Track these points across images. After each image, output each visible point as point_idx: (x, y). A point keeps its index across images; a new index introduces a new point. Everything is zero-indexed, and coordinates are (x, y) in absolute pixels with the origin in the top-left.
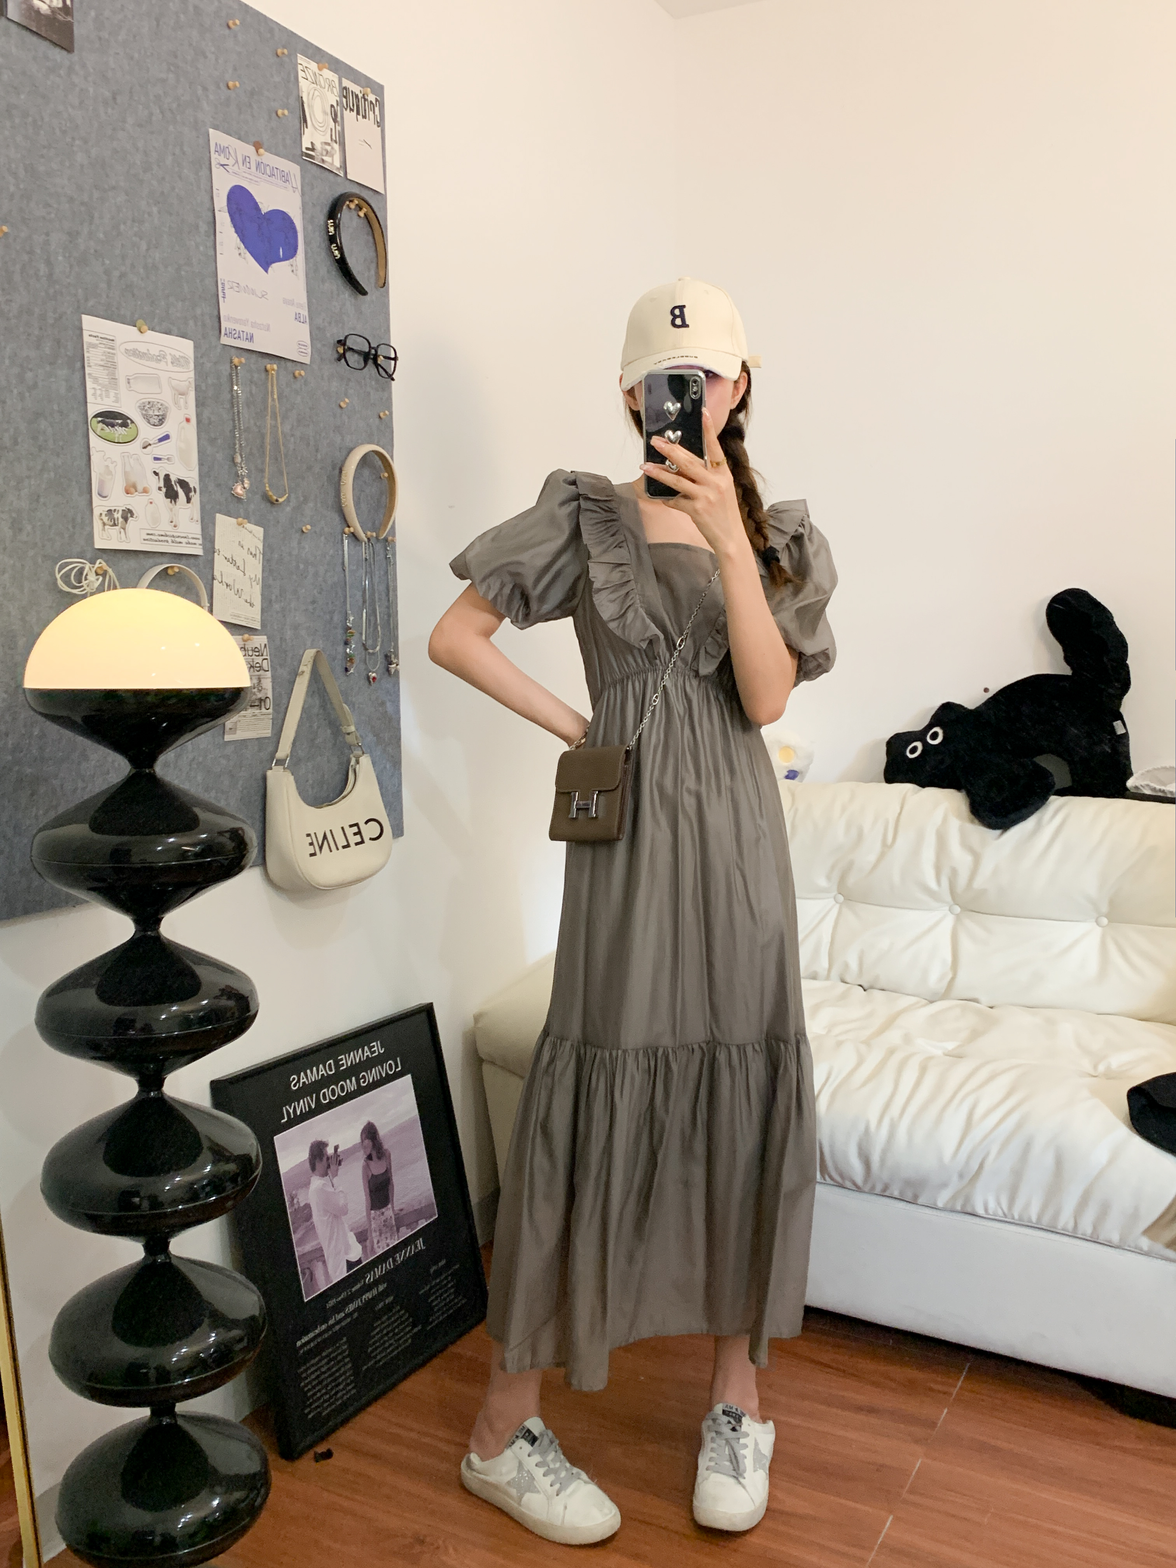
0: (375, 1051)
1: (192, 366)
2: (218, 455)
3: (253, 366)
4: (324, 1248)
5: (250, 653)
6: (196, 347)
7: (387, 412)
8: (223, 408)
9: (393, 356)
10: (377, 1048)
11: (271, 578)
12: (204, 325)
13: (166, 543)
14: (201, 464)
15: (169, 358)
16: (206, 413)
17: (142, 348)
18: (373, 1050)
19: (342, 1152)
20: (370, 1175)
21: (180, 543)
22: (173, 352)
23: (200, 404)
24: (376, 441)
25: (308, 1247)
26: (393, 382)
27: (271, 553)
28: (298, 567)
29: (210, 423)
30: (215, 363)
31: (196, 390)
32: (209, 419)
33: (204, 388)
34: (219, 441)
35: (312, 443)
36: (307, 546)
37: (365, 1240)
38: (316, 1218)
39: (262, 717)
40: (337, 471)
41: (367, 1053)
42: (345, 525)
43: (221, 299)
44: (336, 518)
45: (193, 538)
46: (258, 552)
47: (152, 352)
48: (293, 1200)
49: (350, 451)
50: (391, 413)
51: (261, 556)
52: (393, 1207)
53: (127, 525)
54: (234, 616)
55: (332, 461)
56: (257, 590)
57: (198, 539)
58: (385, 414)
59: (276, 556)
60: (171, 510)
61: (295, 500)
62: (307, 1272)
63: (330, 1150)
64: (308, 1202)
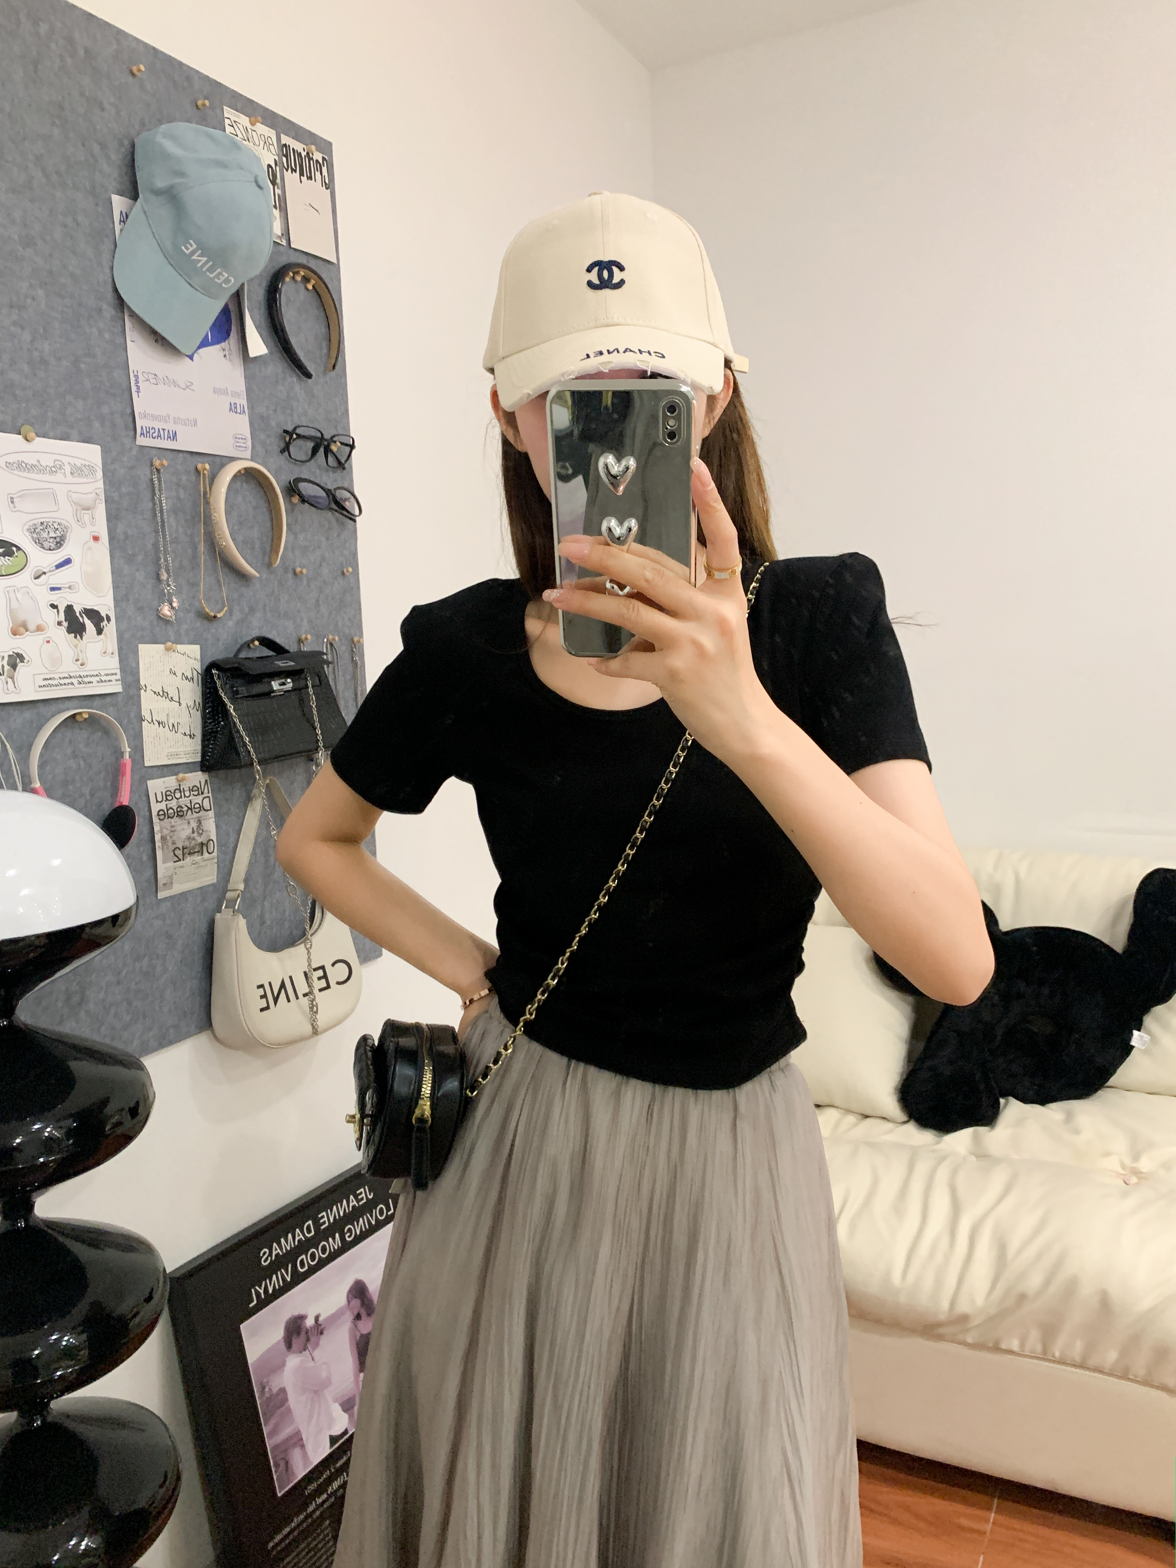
0: (362, 1199)
1: (100, 474)
2: (137, 574)
3: (179, 467)
4: (301, 1431)
5: (187, 794)
6: (105, 452)
8: (144, 519)
9: (348, 442)
12: (114, 425)
13: (70, 686)
14: (116, 587)
15: (68, 469)
16: (120, 528)
17: (31, 459)
18: (360, 1197)
20: (358, 1335)
21: (90, 682)
22: (73, 461)
23: (112, 518)
24: (335, 536)
25: (281, 1437)
29: (127, 537)
30: (132, 468)
31: (106, 501)
32: (125, 534)
33: (116, 498)
34: (140, 558)
35: (257, 546)
37: (353, 1407)
38: (292, 1401)
39: (204, 863)
41: (353, 1202)
43: (134, 395)
44: (291, 626)
45: (107, 675)
46: (195, 675)
47: (44, 464)
48: (264, 1388)
51: (200, 679)
53: (16, 674)
54: (171, 755)
56: (197, 719)
57: (116, 674)
60: (76, 646)
61: (238, 613)
62: (282, 1464)
63: (310, 1322)
64: (282, 1386)
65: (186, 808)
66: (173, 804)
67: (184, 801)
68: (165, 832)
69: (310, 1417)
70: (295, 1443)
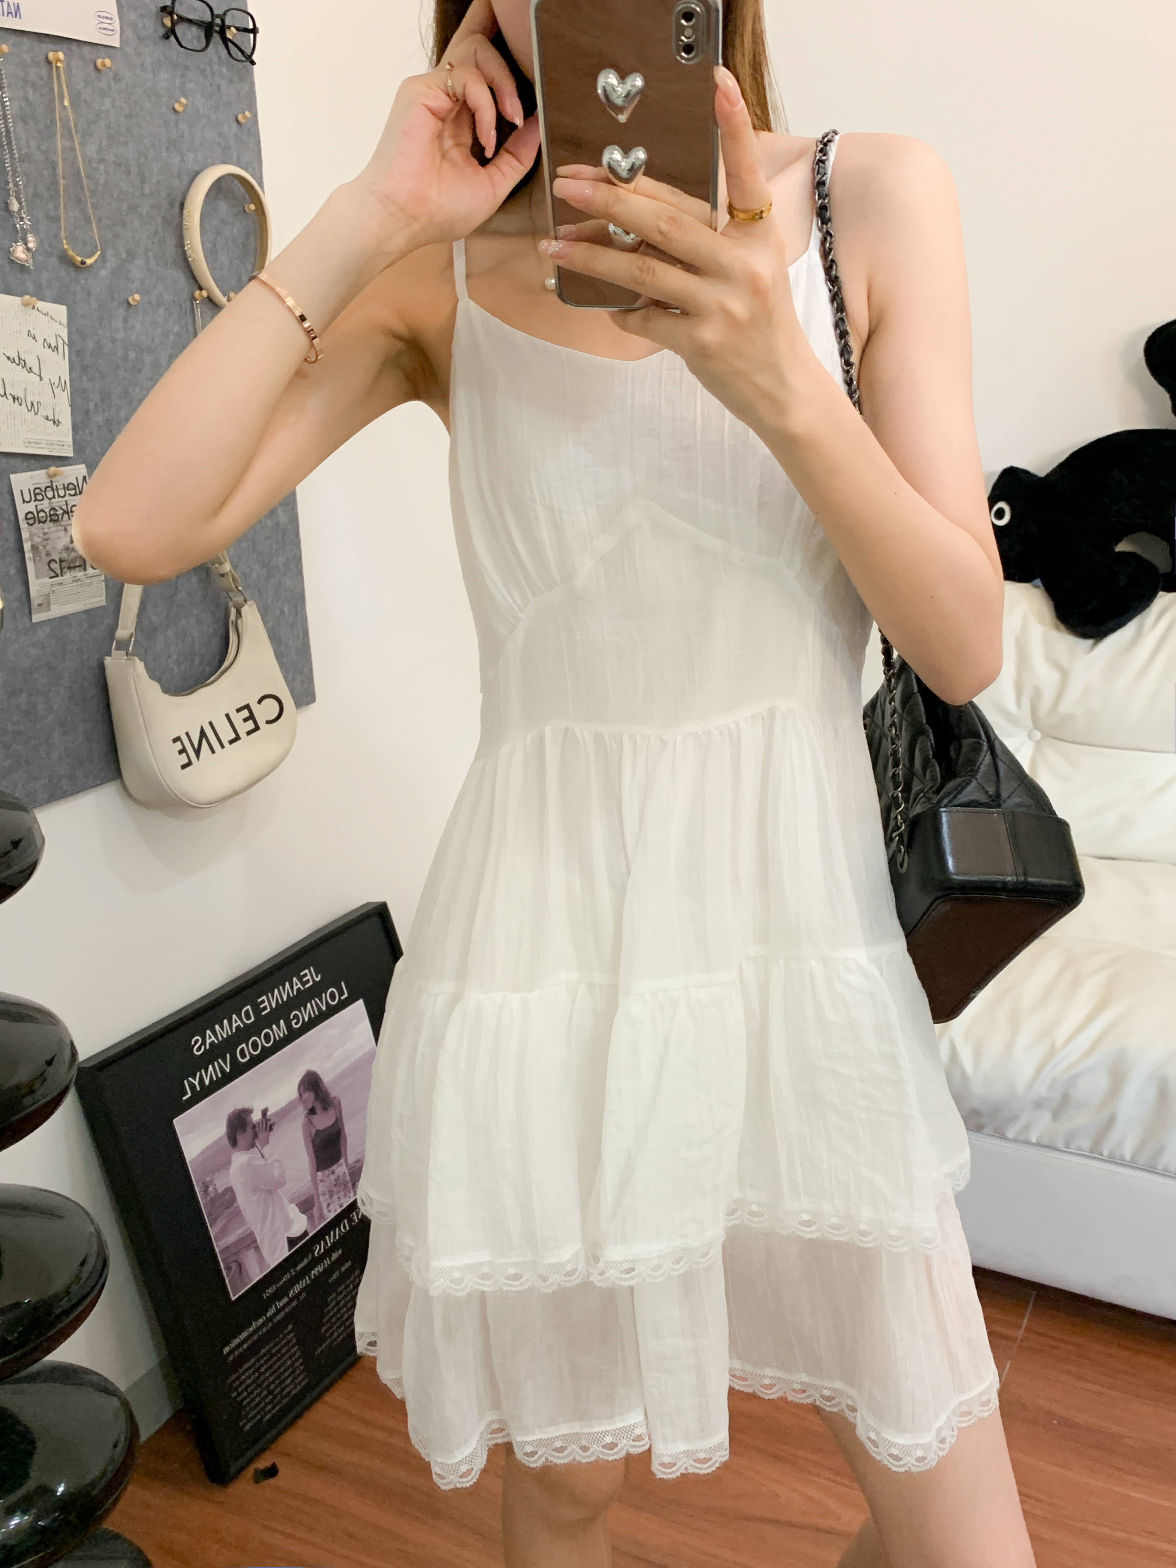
0: (308, 981)
3: (25, 56)
4: (255, 1233)
5: (62, 493)
7: (247, 113)
9: (251, 26)
10: (311, 976)
11: (85, 378)
18: (304, 979)
19: (272, 1115)
20: (314, 1132)
24: (234, 158)
25: (231, 1239)
26: (255, 67)
27: (83, 342)
28: (125, 358)
35: (132, 169)
36: (138, 325)
37: (312, 1208)
38: (241, 1200)
39: (88, 581)
40: (177, 209)
41: (297, 985)
42: (195, 287)
44: (181, 279)
46: (60, 342)
48: (207, 1187)
49: (196, 174)
50: (255, 115)
51: (66, 348)
52: (346, 1160)
54: (30, 443)
55: (168, 195)
56: (64, 398)
58: (245, 117)
59: (90, 345)
61: (113, 259)
62: (234, 1266)
63: (256, 1117)
64: (229, 1185)
65: (62, 512)
66: (45, 505)
67: (58, 502)
68: (37, 540)
69: (264, 1219)
70: (249, 1245)
